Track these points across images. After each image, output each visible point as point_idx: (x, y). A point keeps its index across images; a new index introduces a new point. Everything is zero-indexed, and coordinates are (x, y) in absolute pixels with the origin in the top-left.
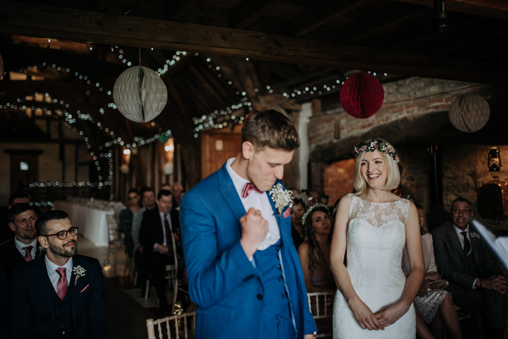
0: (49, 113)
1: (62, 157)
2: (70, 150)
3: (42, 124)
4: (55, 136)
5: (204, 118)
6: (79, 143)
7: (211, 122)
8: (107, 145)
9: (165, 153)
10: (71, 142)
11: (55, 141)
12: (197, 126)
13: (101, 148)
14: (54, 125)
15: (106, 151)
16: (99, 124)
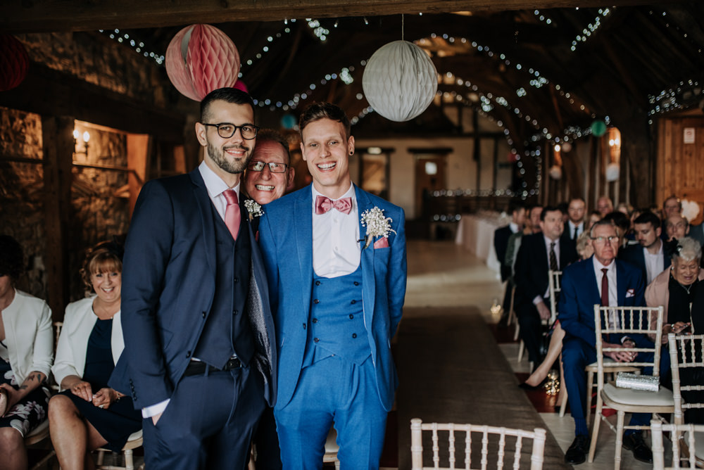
0: (459, 98)
1: (477, 156)
2: (487, 146)
3: (451, 114)
4: (468, 128)
5: (663, 93)
6: (497, 136)
7: (673, 100)
8: (535, 138)
9: (609, 149)
10: (488, 135)
11: (468, 136)
12: (654, 107)
13: (526, 143)
14: (467, 113)
15: (533, 147)
16: (517, 111)
